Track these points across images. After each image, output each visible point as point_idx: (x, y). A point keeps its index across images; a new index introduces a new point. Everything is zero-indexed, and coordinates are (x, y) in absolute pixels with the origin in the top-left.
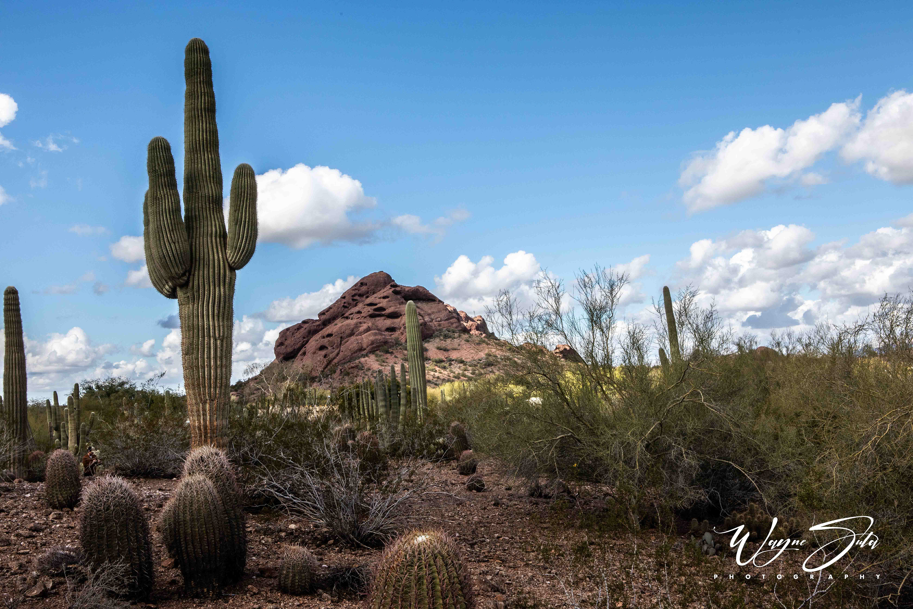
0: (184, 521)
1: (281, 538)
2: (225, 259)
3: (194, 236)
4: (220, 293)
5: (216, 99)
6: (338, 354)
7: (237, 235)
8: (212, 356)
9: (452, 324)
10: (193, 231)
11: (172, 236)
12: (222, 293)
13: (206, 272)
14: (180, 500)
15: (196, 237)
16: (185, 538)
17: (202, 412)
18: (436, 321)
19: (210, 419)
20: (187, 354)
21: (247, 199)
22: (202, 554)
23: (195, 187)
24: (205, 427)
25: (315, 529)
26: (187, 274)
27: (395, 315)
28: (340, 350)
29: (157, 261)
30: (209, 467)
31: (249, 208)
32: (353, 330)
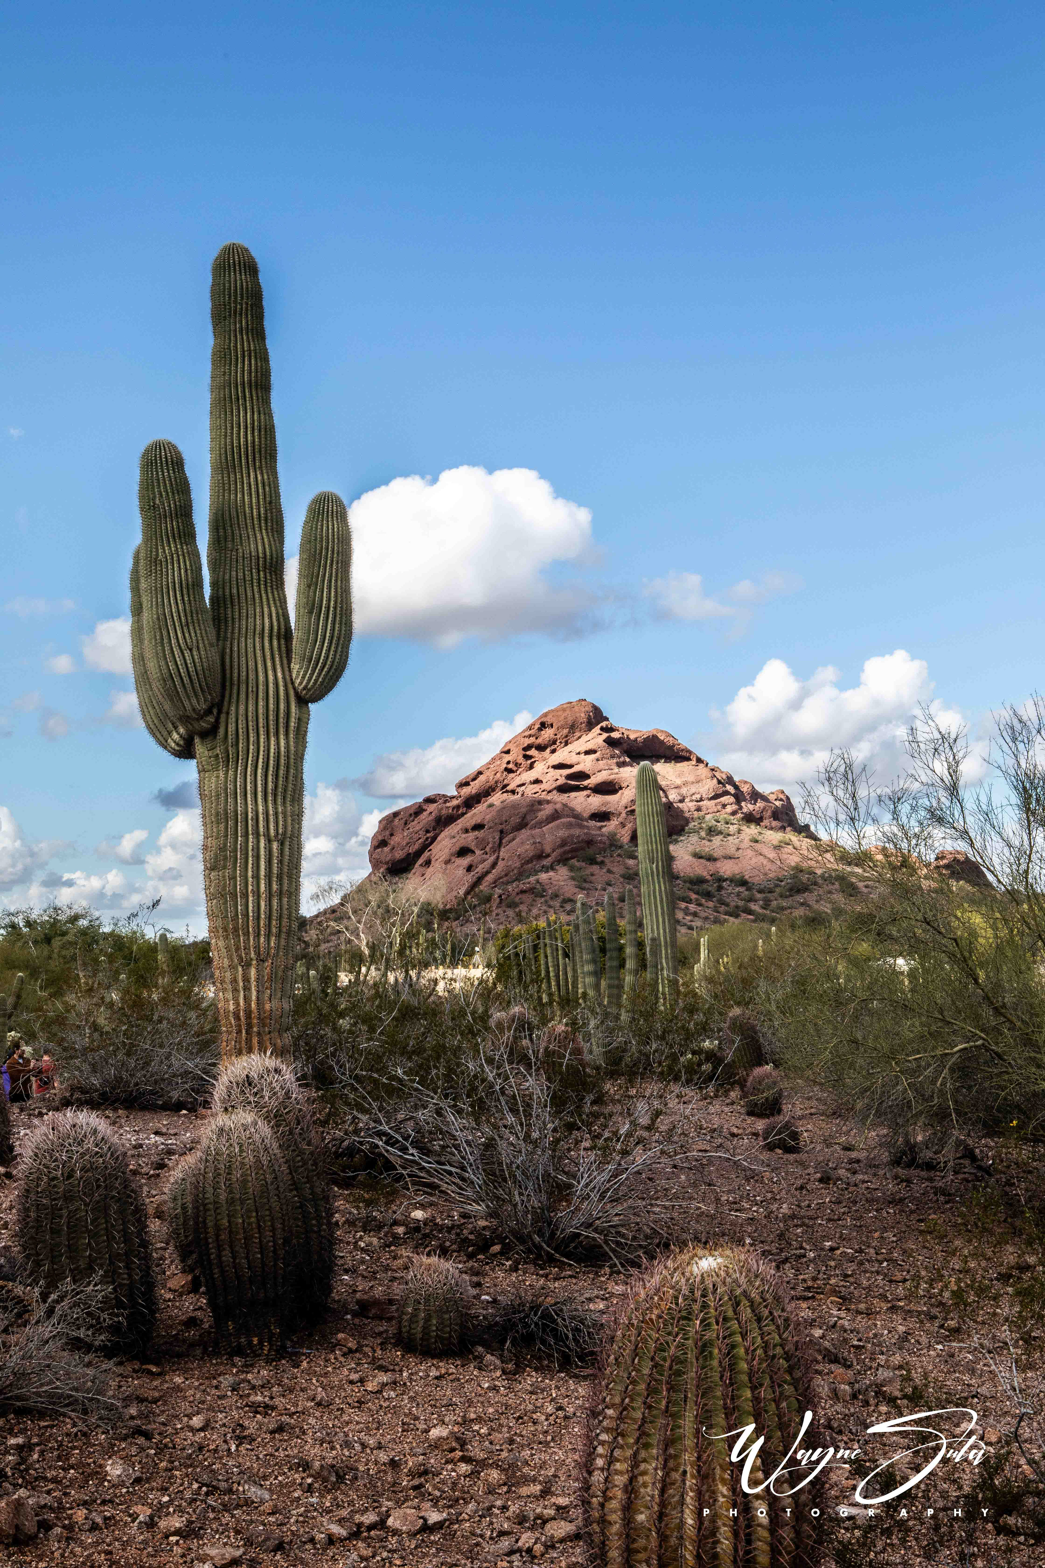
0: (215, 1202)
1: (396, 1237)
2: (289, 681)
3: (229, 635)
4: (279, 748)
5: (273, 364)
6: (494, 865)
7: (311, 632)
8: (262, 873)
9: (724, 806)
10: (226, 626)
11: (187, 635)
12: (282, 749)
13: (251, 708)
14: (207, 1161)
15: (232, 639)
16: (217, 1236)
17: (241, 984)
18: (692, 801)
19: (258, 998)
20: (212, 869)
21: (332, 561)
22: (249, 1268)
23: (230, 538)
24: (248, 1013)
25: (463, 1221)
26: (215, 711)
27: (608, 788)
28: (498, 857)
29: (156, 685)
30: (262, 1097)
31: (336, 581)
32: (524, 817)
